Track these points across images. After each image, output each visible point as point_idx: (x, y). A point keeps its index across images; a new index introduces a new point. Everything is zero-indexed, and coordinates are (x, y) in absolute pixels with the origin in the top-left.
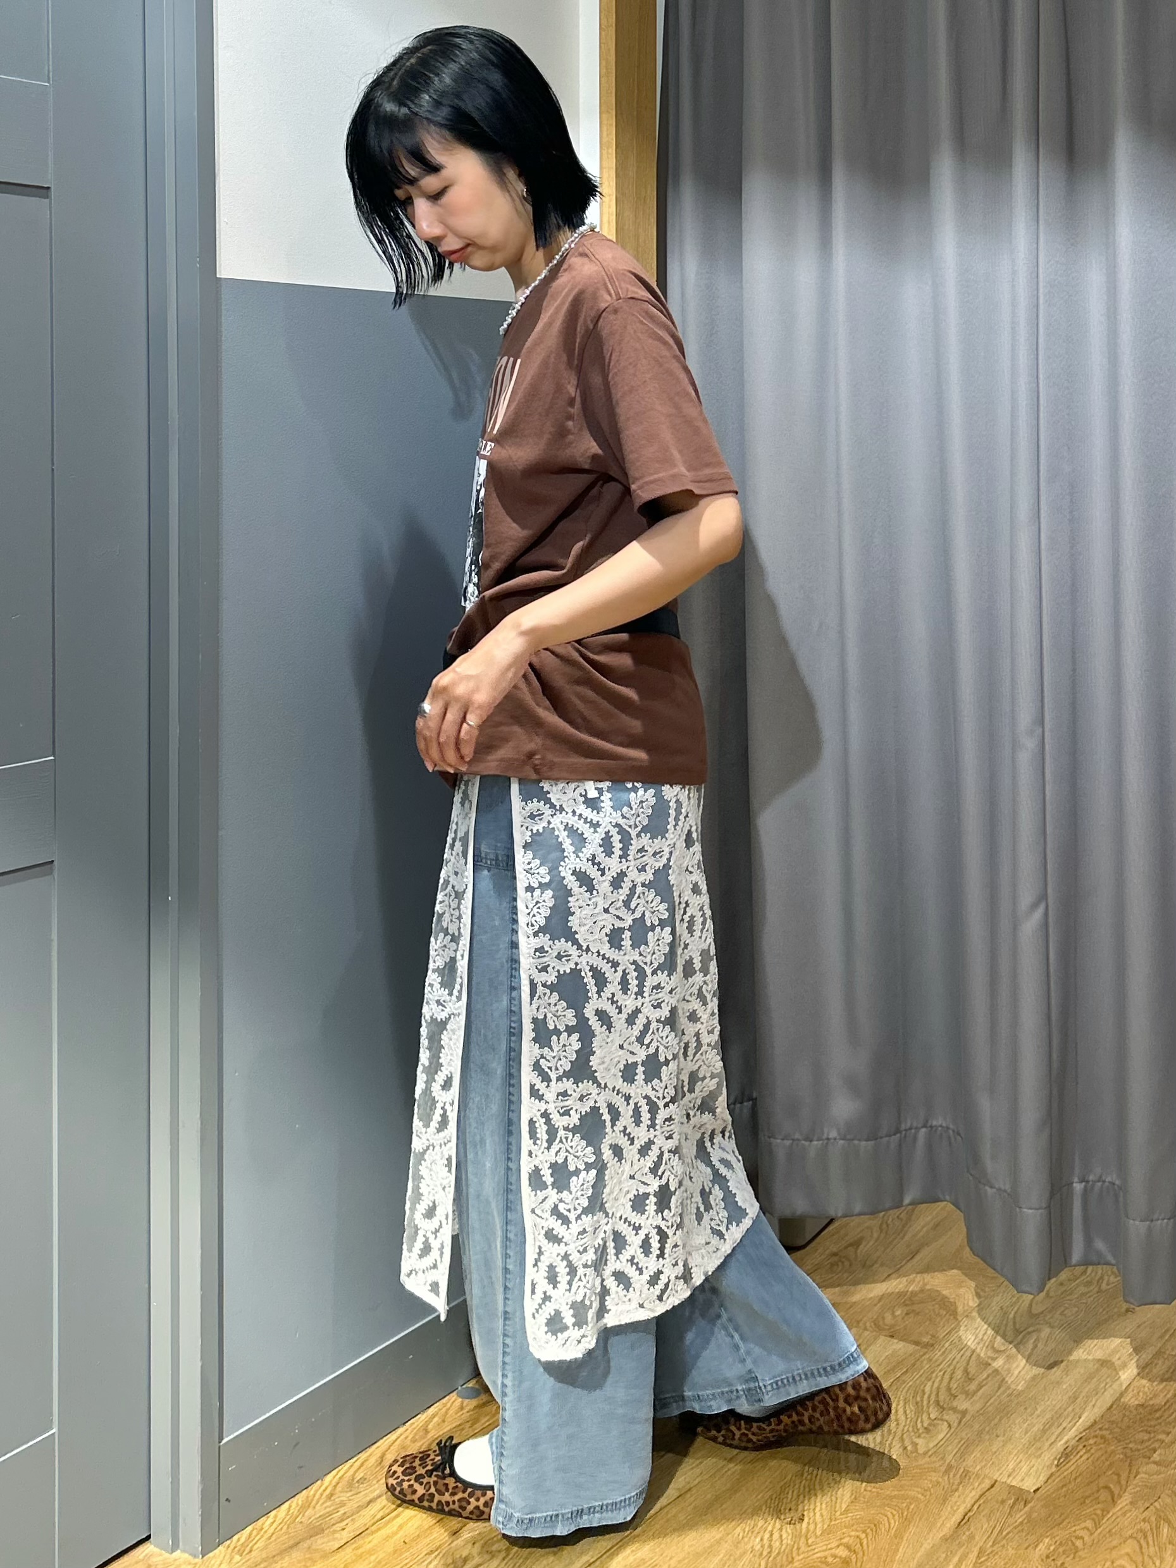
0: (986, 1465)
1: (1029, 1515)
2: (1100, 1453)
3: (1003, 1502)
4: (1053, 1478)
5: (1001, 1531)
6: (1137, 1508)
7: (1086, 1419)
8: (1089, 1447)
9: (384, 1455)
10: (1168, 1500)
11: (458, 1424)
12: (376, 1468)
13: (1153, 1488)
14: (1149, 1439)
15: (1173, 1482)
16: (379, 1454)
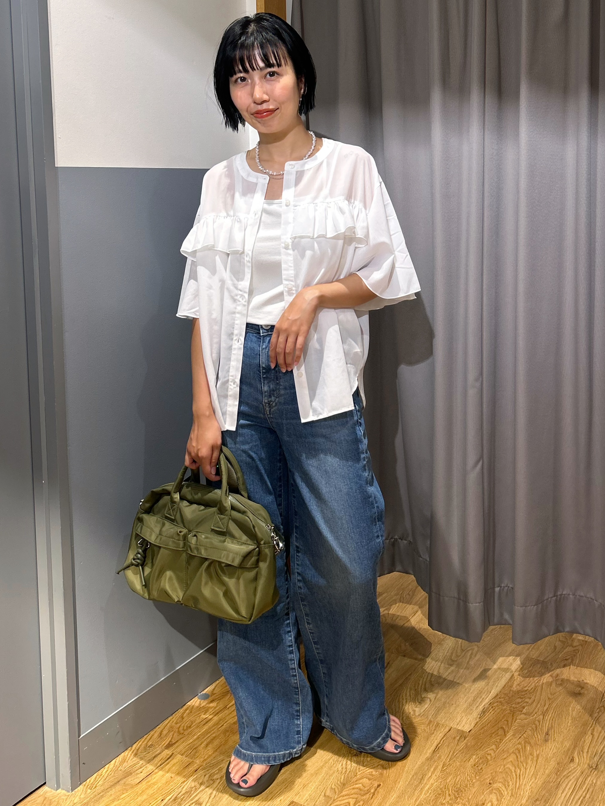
0: (447, 720)
1: (466, 744)
2: (499, 710)
3: (454, 738)
4: (477, 724)
5: (454, 753)
6: (516, 737)
7: (494, 692)
8: (494, 708)
9: (162, 731)
10: (530, 732)
11: (198, 713)
12: (158, 739)
13: (523, 726)
14: (522, 702)
15: (532, 723)
16: (160, 731)
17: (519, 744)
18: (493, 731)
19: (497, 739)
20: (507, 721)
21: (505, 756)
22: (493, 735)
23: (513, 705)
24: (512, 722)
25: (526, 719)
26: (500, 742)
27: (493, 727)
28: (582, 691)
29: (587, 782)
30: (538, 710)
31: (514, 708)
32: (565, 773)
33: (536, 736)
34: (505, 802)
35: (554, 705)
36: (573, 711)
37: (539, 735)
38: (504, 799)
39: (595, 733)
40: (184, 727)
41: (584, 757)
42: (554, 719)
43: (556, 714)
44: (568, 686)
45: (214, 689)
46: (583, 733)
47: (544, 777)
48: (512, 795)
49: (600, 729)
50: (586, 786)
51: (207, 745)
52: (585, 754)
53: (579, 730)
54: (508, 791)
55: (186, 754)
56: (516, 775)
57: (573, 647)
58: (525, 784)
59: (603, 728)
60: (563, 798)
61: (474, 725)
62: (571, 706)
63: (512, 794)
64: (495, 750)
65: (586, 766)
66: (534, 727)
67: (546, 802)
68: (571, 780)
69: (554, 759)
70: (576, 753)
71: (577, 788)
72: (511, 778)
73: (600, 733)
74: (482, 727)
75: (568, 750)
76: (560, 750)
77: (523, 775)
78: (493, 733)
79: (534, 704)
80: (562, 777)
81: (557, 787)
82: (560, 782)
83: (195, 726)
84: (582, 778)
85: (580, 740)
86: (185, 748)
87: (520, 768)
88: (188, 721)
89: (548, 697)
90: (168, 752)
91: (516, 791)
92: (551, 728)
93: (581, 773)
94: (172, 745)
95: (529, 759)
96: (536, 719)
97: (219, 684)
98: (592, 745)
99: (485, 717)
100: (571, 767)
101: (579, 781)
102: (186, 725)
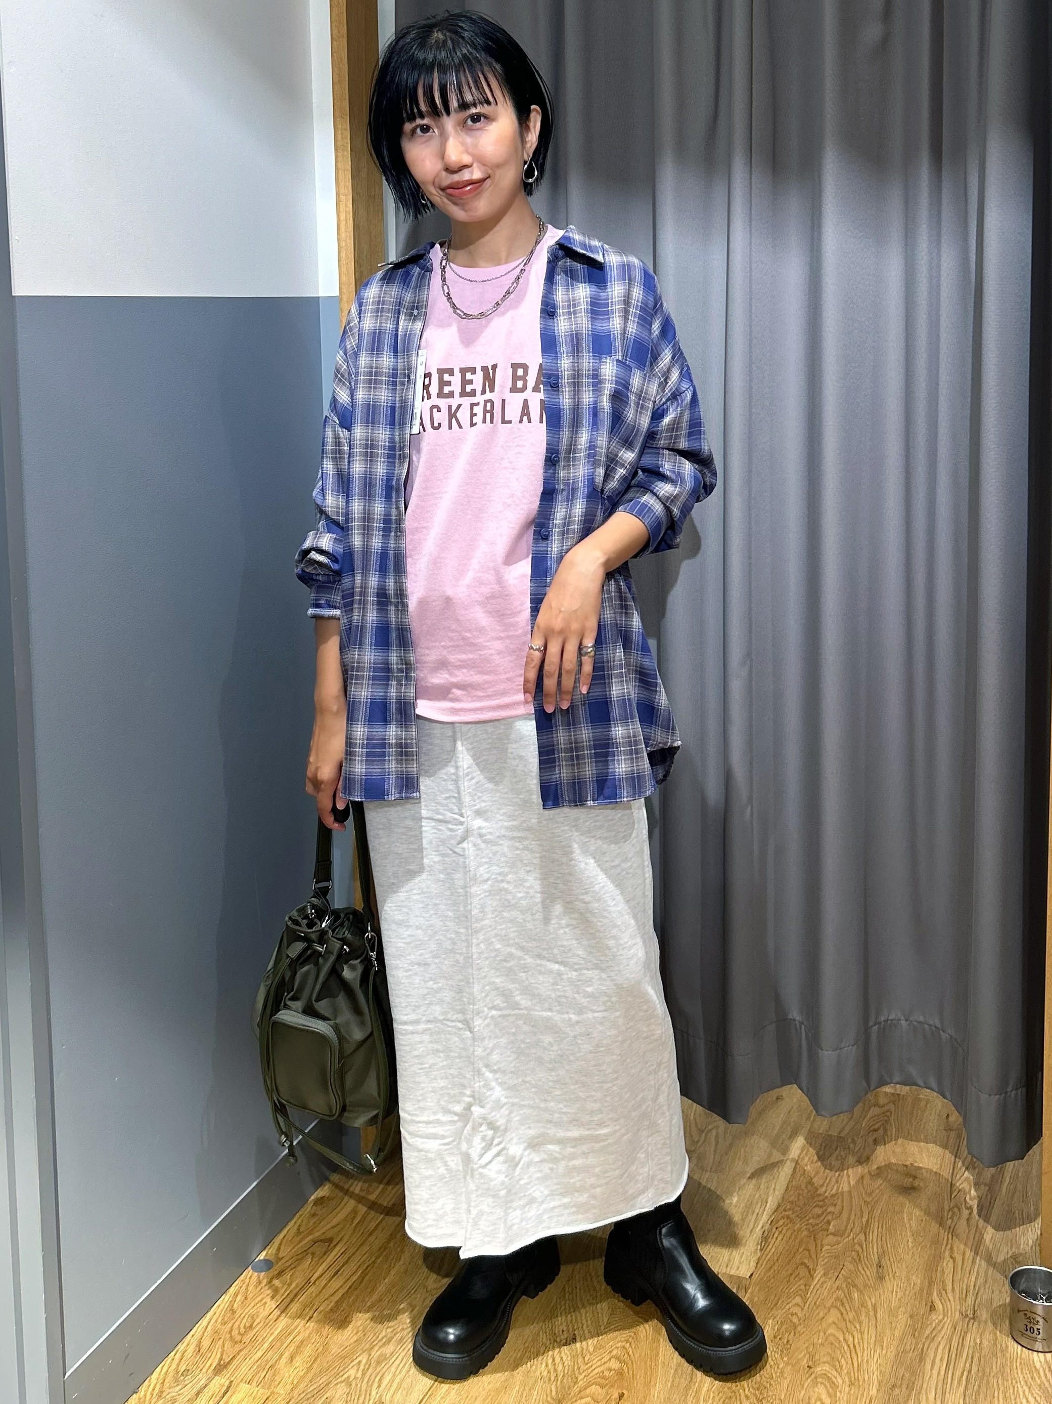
2: (789, 1233)
4: (761, 1262)
6: (830, 1278)
7: (772, 1203)
8: (780, 1229)
9: (200, 1342)
10: (851, 1267)
11: (260, 1298)
12: (195, 1358)
13: (837, 1257)
14: (823, 1213)
15: (850, 1249)
16: (195, 1343)
17: (837, 1288)
18: (790, 1272)
19: (800, 1285)
20: (809, 1251)
21: (821, 1315)
22: (792, 1279)
23: (811, 1221)
24: (816, 1250)
25: (839, 1244)
26: (807, 1290)
27: (789, 1264)
28: (916, 1183)
29: (967, 1343)
30: (854, 1224)
31: (813, 1227)
32: (927, 1332)
33: (863, 1272)
34: (843, 1395)
35: (877, 1213)
36: (910, 1220)
37: (866, 1269)
38: (840, 1392)
39: (955, 1254)
40: (239, 1327)
41: (949, 1300)
42: (884, 1239)
43: (884, 1229)
44: (889, 1176)
45: (279, 1249)
46: (938, 1258)
47: (896, 1343)
48: (851, 1384)
49: (962, 1247)
50: (966, 1350)
51: (292, 1359)
52: (950, 1295)
53: (929, 1252)
54: (843, 1377)
55: (256, 1379)
57: (880, 1107)
58: (867, 1361)
59: (965, 1244)
60: (935, 1376)
61: (755, 1265)
62: (905, 1210)
63: (850, 1381)
64: (803, 1306)
65: (957, 1313)
66: (855, 1257)
67: (910, 1388)
68: (939, 1343)
69: (902, 1309)
70: (935, 1293)
71: (954, 1356)
72: (841, 1353)
73: (964, 1254)
74: (769, 1266)
75: (922, 1290)
76: (907, 1292)
77: (859, 1343)
78: (791, 1274)
79: (845, 1216)
80: (924, 1340)
81: (922, 1358)
82: (922, 1349)
83: (262, 1324)
84: (958, 1337)
85: (936, 1270)
86: (252, 1370)
87: (852, 1334)
88: (244, 1317)
89: (863, 1199)
90: (223, 1381)
91: (856, 1375)
92: (883, 1254)
93: (953, 1329)
94: (226, 1366)
95: (864, 1315)
96: (856, 1241)
97: (285, 1239)
98: (957, 1277)
99: (770, 1246)
100: (934, 1320)
101: (954, 1344)
102: (243, 1324)
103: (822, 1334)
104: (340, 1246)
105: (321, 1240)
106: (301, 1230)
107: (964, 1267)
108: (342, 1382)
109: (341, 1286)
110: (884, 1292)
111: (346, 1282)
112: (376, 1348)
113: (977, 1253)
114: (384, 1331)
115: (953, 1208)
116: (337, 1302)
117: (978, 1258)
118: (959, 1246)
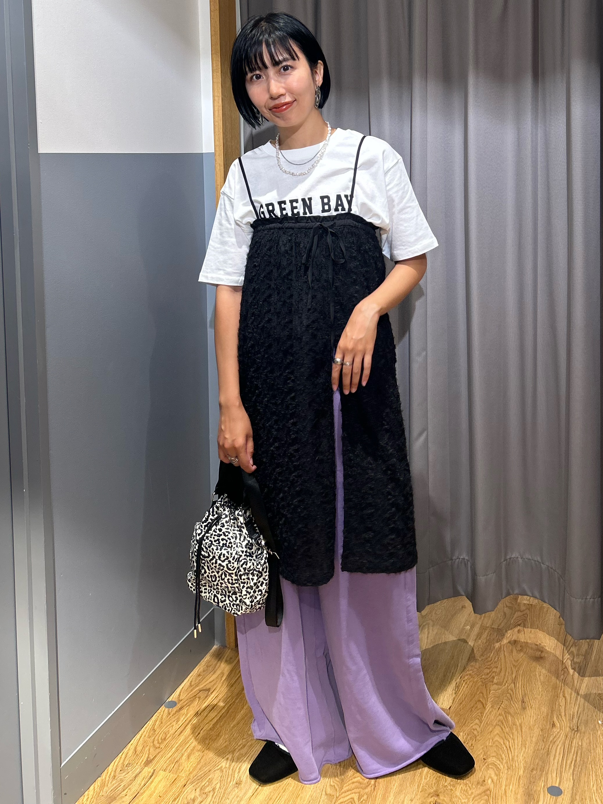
2: (471, 683)
4: (455, 700)
9: (136, 748)
10: (506, 702)
11: (169, 723)
12: (134, 756)
13: (499, 697)
14: (490, 672)
15: (506, 692)
16: (133, 748)
17: (500, 715)
18: (472, 706)
19: (477, 713)
20: (483, 693)
21: (491, 729)
22: (473, 710)
23: (483, 677)
24: (487, 693)
25: (499, 689)
26: (482, 716)
27: (471, 700)
28: (543, 655)
29: (574, 745)
30: (508, 679)
31: (485, 680)
32: (551, 739)
33: (514, 705)
34: (504, 776)
35: (521, 672)
36: (540, 676)
37: (515, 704)
38: (502, 773)
39: (566, 695)
40: (158, 740)
41: (563, 720)
42: (525, 687)
43: (525, 680)
44: (527, 651)
45: (179, 695)
46: (556, 697)
47: (533, 745)
48: (508, 768)
49: (570, 690)
50: (573, 748)
51: (189, 757)
52: (564, 718)
53: (551, 694)
54: (504, 763)
55: (168, 768)
56: (506, 747)
57: (522, 612)
58: (518, 755)
59: (572, 689)
60: (556, 764)
61: (452, 701)
62: (537, 670)
64: (480, 725)
65: (568, 728)
66: (509, 697)
67: (542, 770)
68: (558, 745)
69: (537, 726)
70: (555, 717)
71: (567, 751)
72: (502, 751)
73: (571, 694)
74: (460, 702)
75: (547, 715)
76: (539, 717)
77: (512, 746)
78: (472, 707)
79: (502, 674)
80: (549, 743)
81: (548, 754)
83: (170, 738)
84: (568, 741)
85: (555, 704)
86: (166, 764)
87: (508, 741)
88: (161, 733)
89: (513, 664)
90: (149, 770)
91: (511, 763)
92: (525, 695)
93: (565, 737)
94: (151, 761)
95: (515, 729)
96: (509, 688)
97: (183, 689)
98: (568, 707)
99: (461, 691)
100: (554, 732)
101: (567, 746)
102: (160, 738)
103: (491, 740)
104: (214, 693)
105: (204, 690)
106: (192, 684)
107: (571, 702)
108: (218, 769)
109: (216, 716)
110: (526, 716)
111: (218, 713)
112: (237, 750)
113: (578, 694)
114: (241, 741)
115: (564, 668)
116: (214, 725)
117: (579, 697)
118: (568, 691)
